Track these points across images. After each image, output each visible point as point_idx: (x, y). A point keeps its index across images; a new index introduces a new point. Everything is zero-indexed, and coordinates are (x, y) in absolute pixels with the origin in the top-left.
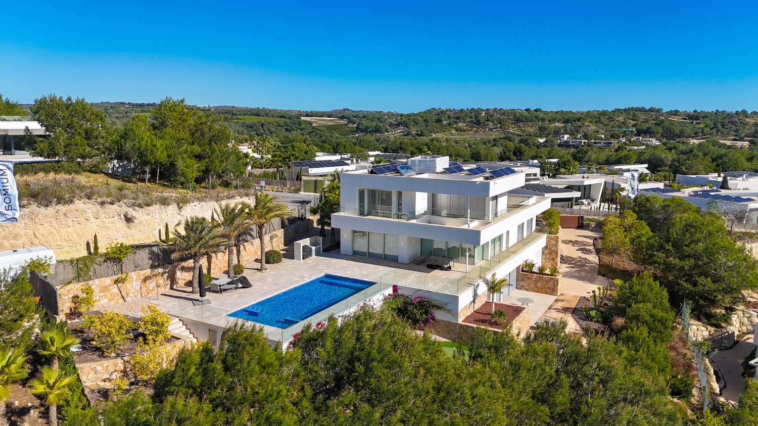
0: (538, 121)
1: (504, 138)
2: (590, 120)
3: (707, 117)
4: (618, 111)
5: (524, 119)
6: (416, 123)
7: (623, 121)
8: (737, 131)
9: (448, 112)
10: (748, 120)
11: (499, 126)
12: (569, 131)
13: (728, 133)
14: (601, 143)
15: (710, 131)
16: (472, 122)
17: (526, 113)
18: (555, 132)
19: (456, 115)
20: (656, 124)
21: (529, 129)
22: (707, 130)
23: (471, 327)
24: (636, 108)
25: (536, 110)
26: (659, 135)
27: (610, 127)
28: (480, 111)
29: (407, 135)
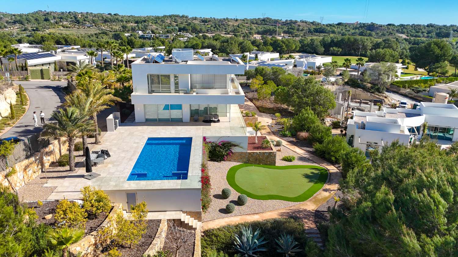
0: (119, 22)
1: (102, 33)
2: (152, 22)
3: (211, 21)
4: (165, 16)
5: (109, 20)
6: (29, 21)
7: (170, 23)
8: (226, 29)
9: (52, 14)
10: (230, 23)
11: (94, 24)
12: (141, 28)
13: (222, 31)
14: (163, 36)
15: (214, 29)
16: (72, 21)
17: (109, 16)
18: (132, 29)
19: (60, 16)
20: (187, 25)
21: (114, 27)
22: (212, 28)
23: (255, 152)
24: (175, 15)
25: (115, 15)
26: (190, 31)
27: (163, 26)
28: (77, 14)
29: (25, 30)
